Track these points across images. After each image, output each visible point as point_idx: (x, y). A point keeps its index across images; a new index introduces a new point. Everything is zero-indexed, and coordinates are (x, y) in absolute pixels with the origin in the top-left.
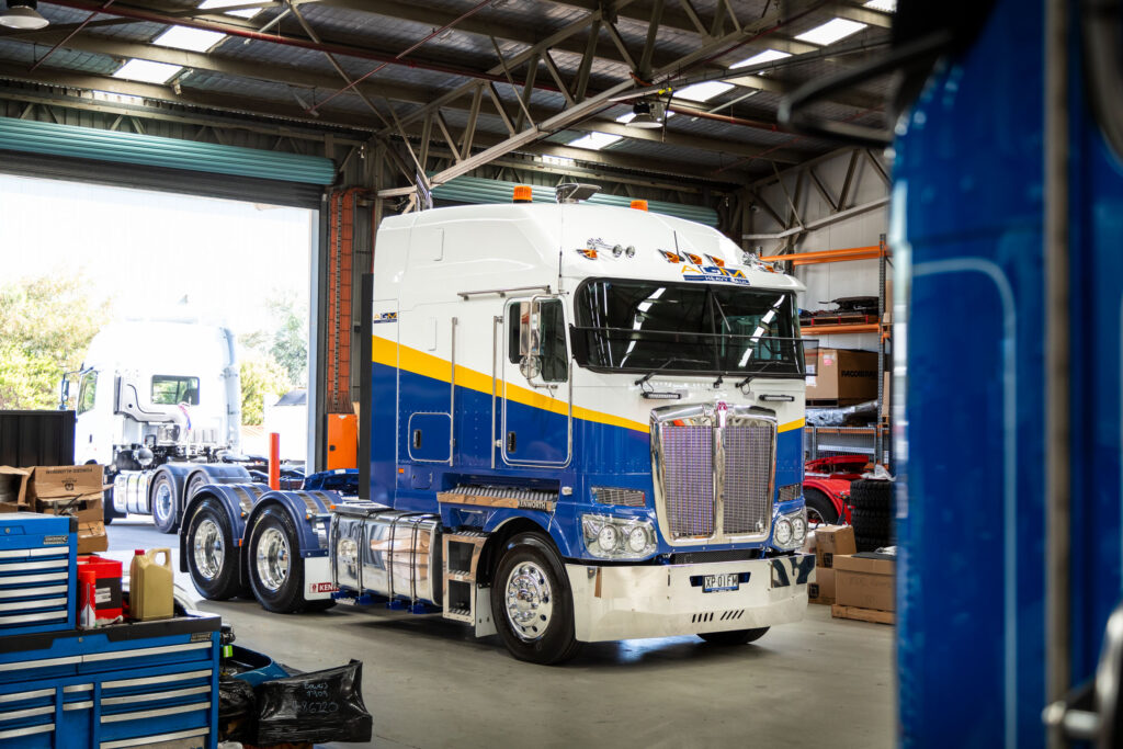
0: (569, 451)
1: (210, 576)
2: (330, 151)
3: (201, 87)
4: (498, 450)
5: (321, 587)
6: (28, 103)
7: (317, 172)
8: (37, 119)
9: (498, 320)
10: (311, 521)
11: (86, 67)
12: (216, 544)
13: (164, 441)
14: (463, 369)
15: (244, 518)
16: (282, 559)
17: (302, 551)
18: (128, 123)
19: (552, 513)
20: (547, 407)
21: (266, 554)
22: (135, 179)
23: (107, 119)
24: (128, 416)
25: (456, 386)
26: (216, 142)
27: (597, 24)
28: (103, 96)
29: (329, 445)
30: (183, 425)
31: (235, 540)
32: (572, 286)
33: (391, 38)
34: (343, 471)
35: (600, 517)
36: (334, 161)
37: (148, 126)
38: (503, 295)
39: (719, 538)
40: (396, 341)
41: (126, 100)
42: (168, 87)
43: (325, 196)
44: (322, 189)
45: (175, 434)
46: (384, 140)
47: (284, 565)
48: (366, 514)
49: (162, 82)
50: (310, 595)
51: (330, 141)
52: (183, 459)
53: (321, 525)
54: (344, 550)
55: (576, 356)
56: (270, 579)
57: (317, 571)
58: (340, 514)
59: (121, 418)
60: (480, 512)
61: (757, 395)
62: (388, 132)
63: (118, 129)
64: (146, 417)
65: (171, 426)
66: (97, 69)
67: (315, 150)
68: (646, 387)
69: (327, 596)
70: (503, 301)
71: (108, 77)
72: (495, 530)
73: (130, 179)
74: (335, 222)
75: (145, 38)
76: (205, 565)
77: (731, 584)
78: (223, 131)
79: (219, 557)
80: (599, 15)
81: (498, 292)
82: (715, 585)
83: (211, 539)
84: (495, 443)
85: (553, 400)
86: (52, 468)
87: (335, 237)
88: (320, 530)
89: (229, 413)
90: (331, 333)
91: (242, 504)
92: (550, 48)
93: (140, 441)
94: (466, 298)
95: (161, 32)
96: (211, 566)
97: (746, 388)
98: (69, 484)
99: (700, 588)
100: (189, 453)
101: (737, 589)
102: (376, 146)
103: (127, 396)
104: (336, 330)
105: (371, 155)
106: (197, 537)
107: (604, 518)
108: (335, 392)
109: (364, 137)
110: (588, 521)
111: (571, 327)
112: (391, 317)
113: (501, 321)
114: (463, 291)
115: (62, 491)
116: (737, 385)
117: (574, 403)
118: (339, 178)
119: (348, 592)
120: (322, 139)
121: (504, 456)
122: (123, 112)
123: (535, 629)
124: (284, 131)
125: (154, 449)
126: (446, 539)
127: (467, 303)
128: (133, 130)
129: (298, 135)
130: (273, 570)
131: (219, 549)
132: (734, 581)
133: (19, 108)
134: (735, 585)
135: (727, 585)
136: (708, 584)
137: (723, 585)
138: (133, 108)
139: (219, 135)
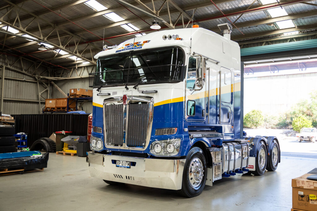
18: (291, 40)
39: (125, 147)
61: (141, 91)
63: (289, 42)
71: (279, 30)
77: (127, 165)
82: (121, 165)
95: (268, 14)
99: (115, 165)
101: (130, 168)
116: (134, 88)
122: (289, 37)
132: (128, 164)
133: (261, 44)
134: (128, 166)
135: (125, 166)
136: (118, 164)
137: (123, 165)
138: (297, 35)
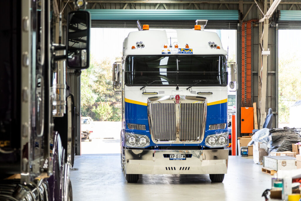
2: (241, 6)
7: (233, 16)
18: (162, 6)
22: (163, 25)
26: (196, 9)
39: (178, 142)
43: (239, 24)
51: (241, 3)
61: (196, 92)
63: (159, 8)
68: (144, 90)
73: (161, 25)
74: (244, 33)
77: (182, 158)
82: (174, 158)
87: (244, 39)
90: (243, 76)
97: (190, 90)
99: (169, 158)
104: (245, 75)
108: (245, 98)
116: (187, 89)
120: (238, 3)
129: (227, 2)
134: (184, 158)
135: (180, 158)
136: (172, 157)
137: (178, 158)
139: (196, 6)
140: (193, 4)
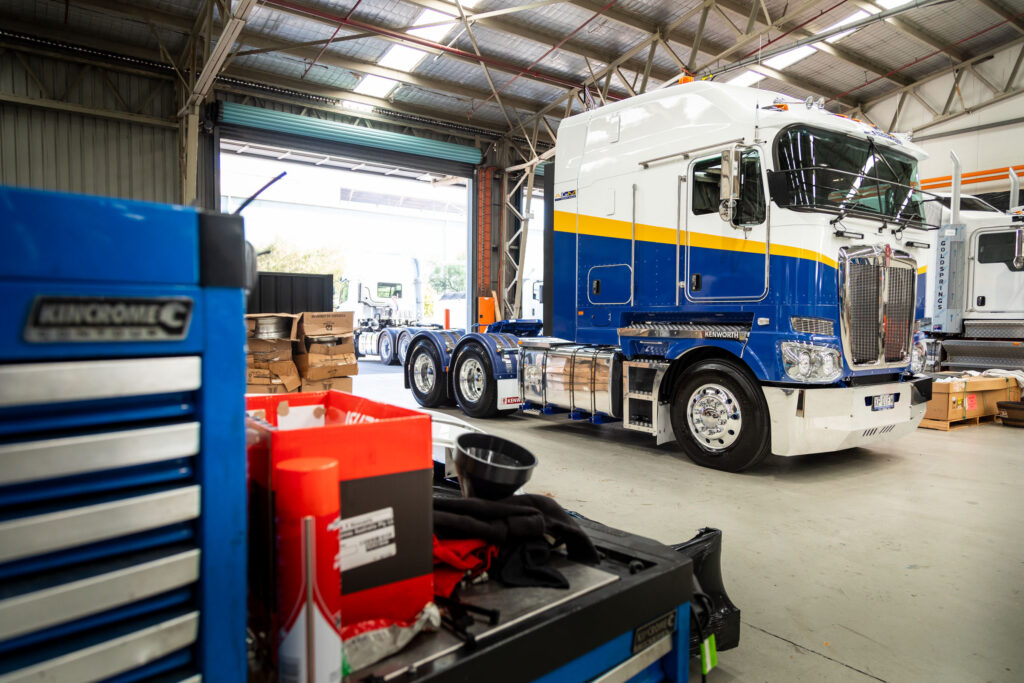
0: (766, 285)
1: (426, 391)
2: (478, 144)
3: (406, 100)
4: (682, 290)
5: (509, 400)
6: (303, 108)
7: (472, 156)
8: (309, 116)
9: (683, 179)
10: (500, 354)
11: (338, 84)
12: (429, 370)
13: (385, 317)
14: (643, 226)
15: (449, 352)
16: (478, 380)
17: (495, 374)
18: (363, 122)
19: (744, 342)
20: (738, 248)
21: (466, 377)
23: (352, 120)
24: (365, 304)
25: (636, 242)
27: (655, 44)
28: (348, 105)
29: (480, 314)
30: (394, 308)
31: (443, 367)
32: (770, 136)
33: (522, 61)
34: (514, 321)
35: (796, 344)
36: (481, 150)
37: (375, 124)
38: (686, 157)
39: (883, 365)
40: (575, 212)
41: (362, 108)
42: (386, 100)
43: (475, 171)
44: (473, 166)
45: (390, 313)
46: (509, 139)
47: (480, 384)
48: (548, 346)
49: (382, 96)
50: (501, 406)
51: (478, 139)
52: (394, 326)
53: (507, 356)
54: (529, 374)
55: (775, 197)
56: (469, 394)
57: (507, 389)
58: (525, 348)
59: (362, 304)
60: (660, 343)
61: (904, 241)
62: (512, 132)
63: (358, 125)
64: (374, 304)
65: (388, 309)
66: (344, 85)
67: (470, 143)
68: (839, 227)
69: (516, 406)
70: (688, 161)
71: (350, 91)
72: (678, 358)
74: (482, 186)
75: (372, 59)
76: (422, 384)
77: (889, 403)
78: (418, 130)
79: (431, 379)
80: (657, 36)
81: (682, 154)
82: (880, 404)
83: (425, 367)
84: (680, 284)
85: (746, 241)
86: (316, 314)
87: (481, 195)
88: (507, 360)
89: (417, 302)
90: (480, 250)
91: (447, 343)
92: (618, 66)
93: (372, 317)
94: (646, 166)
95: (383, 53)
96: (426, 385)
97: (899, 235)
98: (329, 326)
99: (870, 407)
100: (397, 323)
101: (892, 407)
102: (504, 143)
103: (365, 293)
104: (483, 249)
105: (501, 150)
106: (416, 366)
107: (798, 345)
108: (482, 283)
109: (496, 138)
110: (786, 347)
111: (770, 173)
112: (571, 194)
113: (685, 180)
114: (644, 160)
115: (324, 331)
116: (893, 232)
117: (771, 242)
118: (484, 160)
119: (531, 405)
120: (473, 138)
121: (688, 295)
122: (360, 116)
123: (721, 441)
124: (452, 132)
125: (380, 321)
126: (626, 365)
127: (646, 171)
128: (366, 126)
129: (459, 135)
130: (470, 388)
131: (431, 373)
132: (891, 400)
133: (299, 110)
134: (892, 404)
136: (876, 403)
137: (885, 404)
138: (366, 114)
139: (414, 132)
140: (410, 129)
